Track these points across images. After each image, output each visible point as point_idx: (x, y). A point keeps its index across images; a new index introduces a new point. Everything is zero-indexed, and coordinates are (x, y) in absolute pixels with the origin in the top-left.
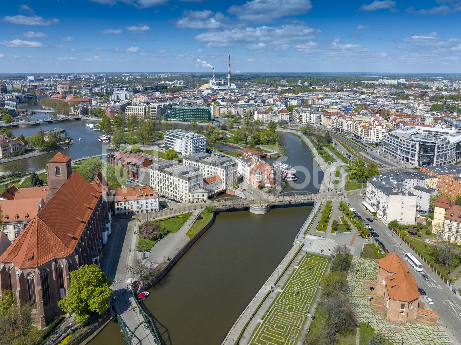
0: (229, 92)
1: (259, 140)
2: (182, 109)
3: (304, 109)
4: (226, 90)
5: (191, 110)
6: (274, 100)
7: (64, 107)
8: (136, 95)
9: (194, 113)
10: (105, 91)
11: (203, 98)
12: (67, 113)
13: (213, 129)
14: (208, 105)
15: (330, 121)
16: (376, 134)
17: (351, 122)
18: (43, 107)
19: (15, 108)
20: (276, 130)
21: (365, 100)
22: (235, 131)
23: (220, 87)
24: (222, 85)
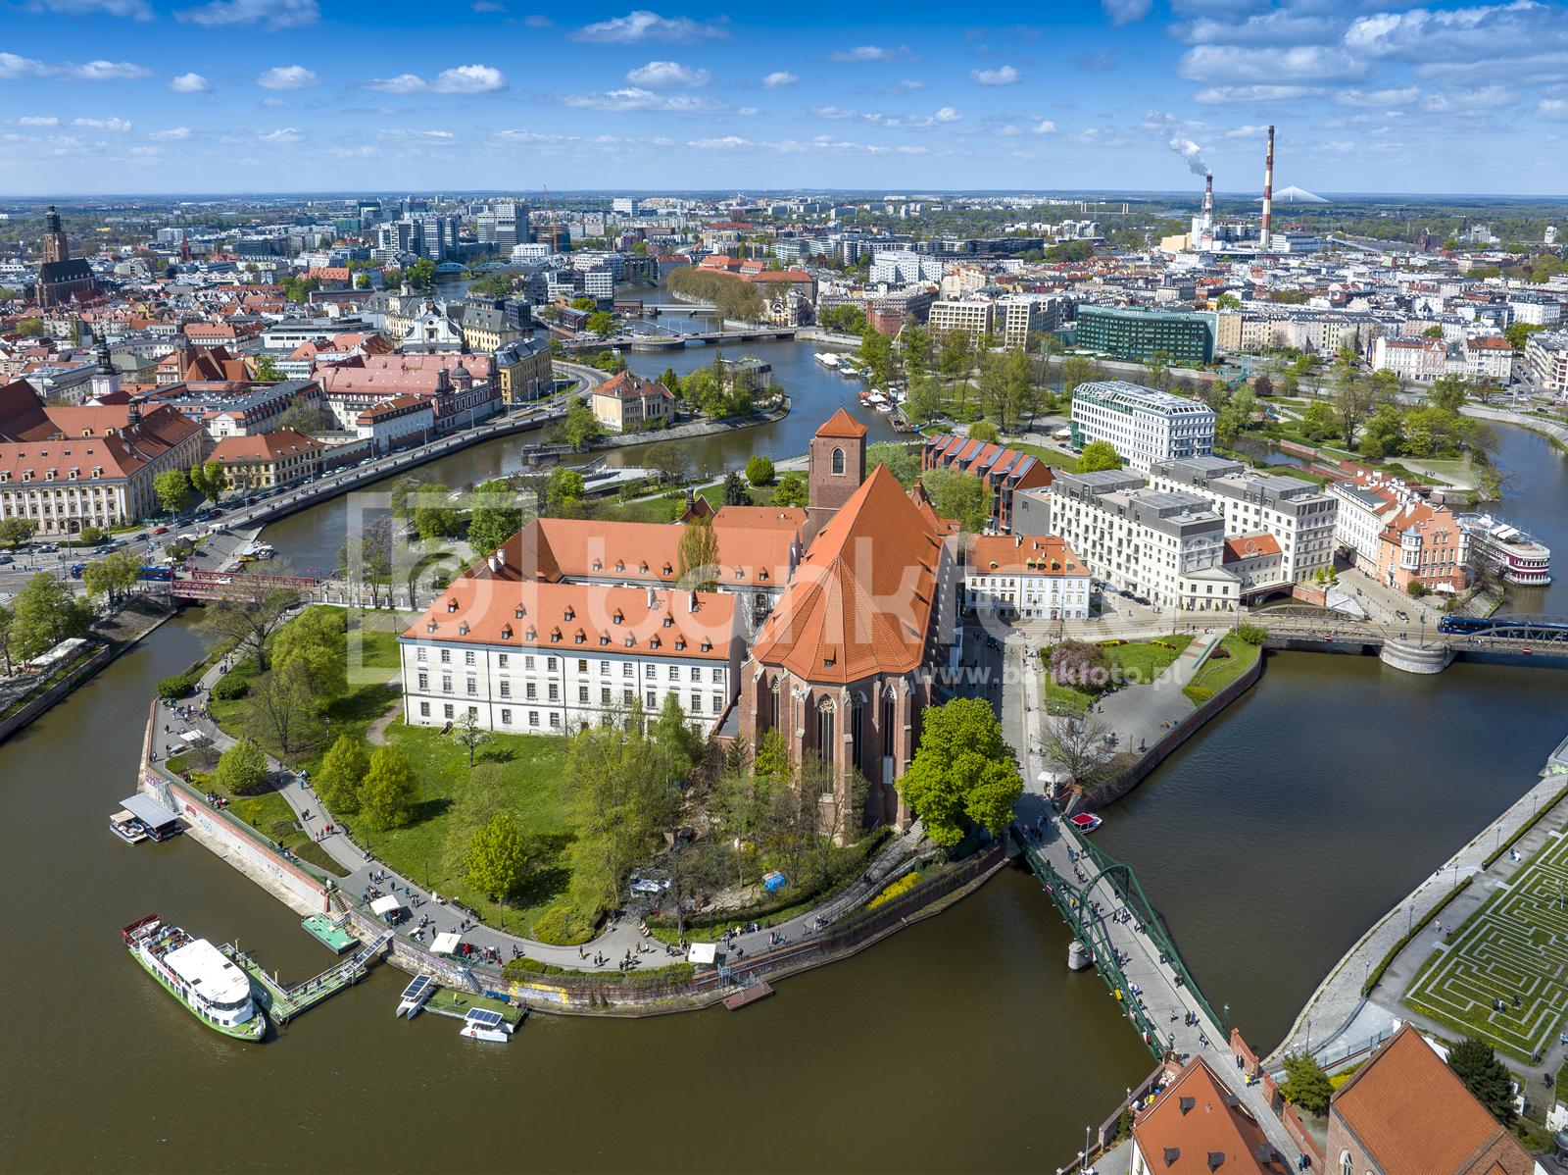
0: (1264, 267)
1: (1400, 440)
2: (1109, 318)
4: (1252, 257)
6: (1448, 303)
7: (745, 299)
8: (947, 265)
9: (1154, 333)
10: (846, 253)
11: (1174, 282)
12: (754, 315)
13: (1228, 389)
14: (1196, 308)
19: (610, 296)
22: (1303, 403)
23: (1229, 246)
24: (1237, 239)
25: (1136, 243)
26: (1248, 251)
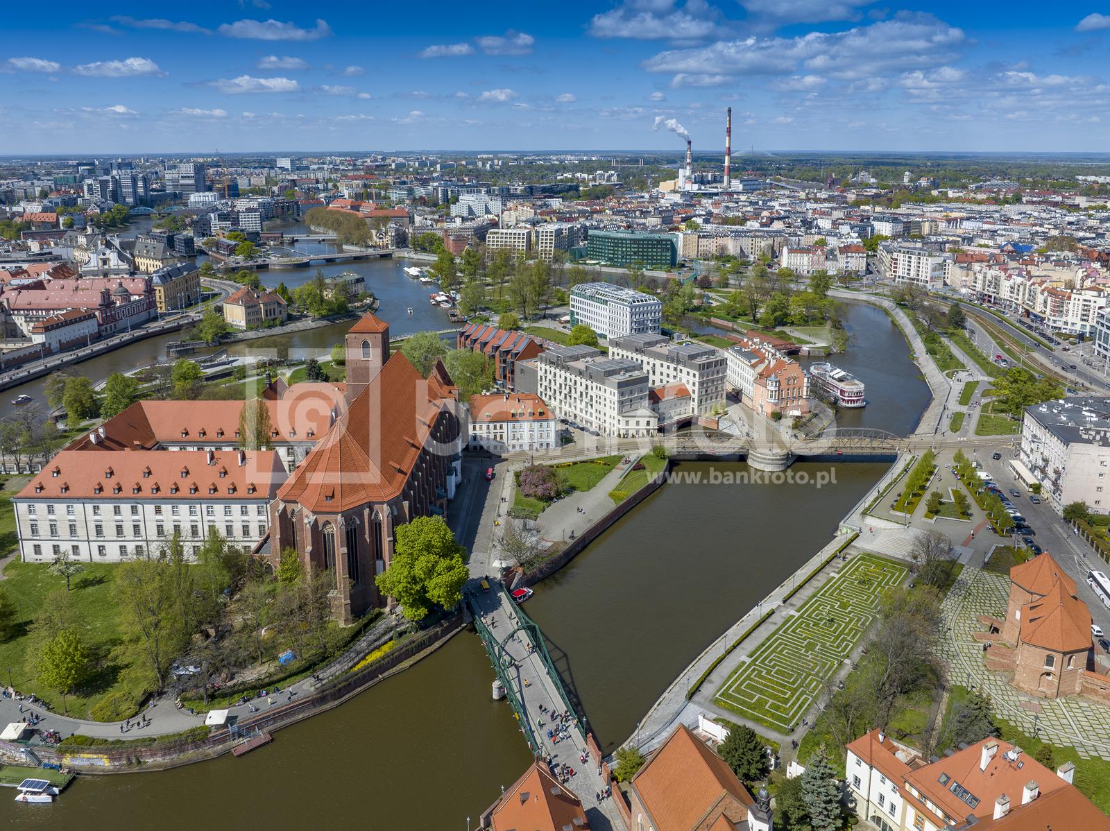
0: (723, 201)
1: (786, 315)
2: (611, 238)
3: (906, 244)
4: (716, 194)
5: (631, 240)
6: (834, 223)
7: (357, 230)
8: (508, 203)
9: (638, 248)
10: (440, 195)
11: (660, 212)
12: (363, 241)
13: (680, 284)
14: (670, 230)
15: (967, 275)
16: (1080, 312)
17: (1019, 280)
18: (313, 228)
19: (259, 230)
20: (830, 293)
21: (1074, 227)
22: (729, 292)
23: (703, 187)
24: (709, 182)
25: (643, 186)
26: (715, 190)
